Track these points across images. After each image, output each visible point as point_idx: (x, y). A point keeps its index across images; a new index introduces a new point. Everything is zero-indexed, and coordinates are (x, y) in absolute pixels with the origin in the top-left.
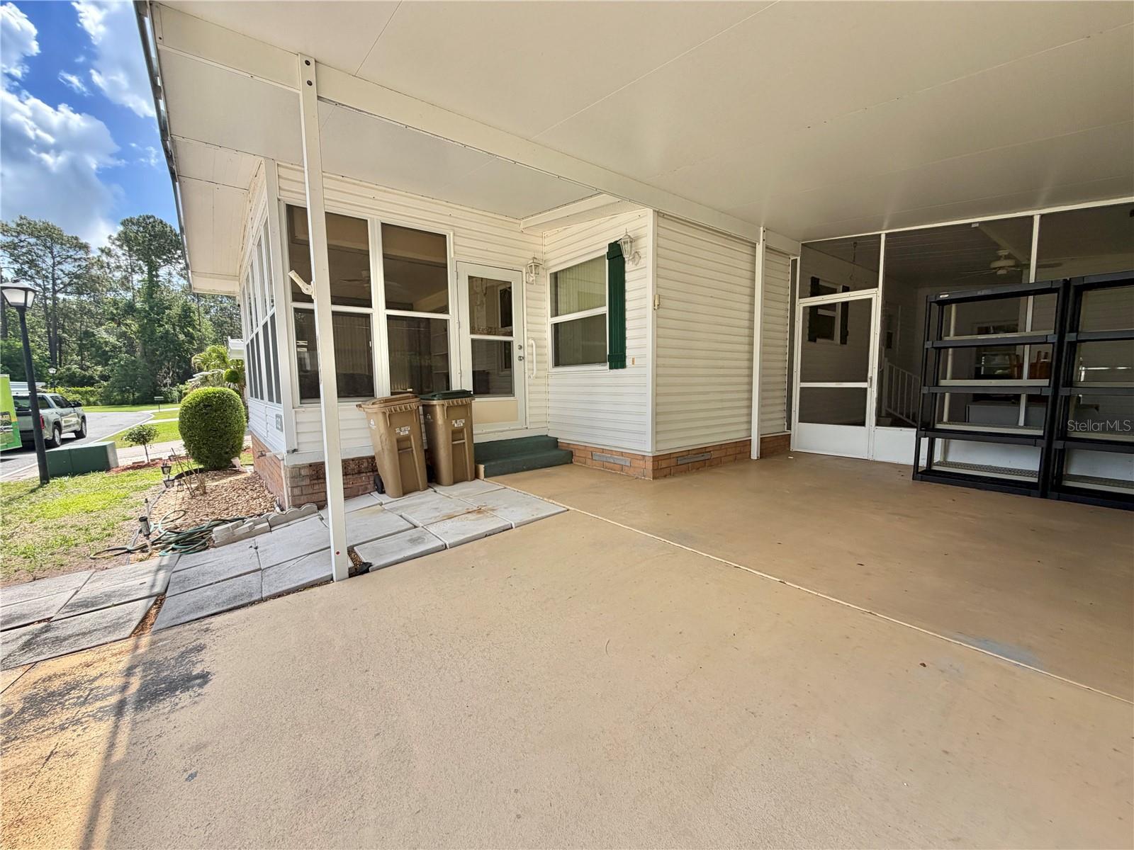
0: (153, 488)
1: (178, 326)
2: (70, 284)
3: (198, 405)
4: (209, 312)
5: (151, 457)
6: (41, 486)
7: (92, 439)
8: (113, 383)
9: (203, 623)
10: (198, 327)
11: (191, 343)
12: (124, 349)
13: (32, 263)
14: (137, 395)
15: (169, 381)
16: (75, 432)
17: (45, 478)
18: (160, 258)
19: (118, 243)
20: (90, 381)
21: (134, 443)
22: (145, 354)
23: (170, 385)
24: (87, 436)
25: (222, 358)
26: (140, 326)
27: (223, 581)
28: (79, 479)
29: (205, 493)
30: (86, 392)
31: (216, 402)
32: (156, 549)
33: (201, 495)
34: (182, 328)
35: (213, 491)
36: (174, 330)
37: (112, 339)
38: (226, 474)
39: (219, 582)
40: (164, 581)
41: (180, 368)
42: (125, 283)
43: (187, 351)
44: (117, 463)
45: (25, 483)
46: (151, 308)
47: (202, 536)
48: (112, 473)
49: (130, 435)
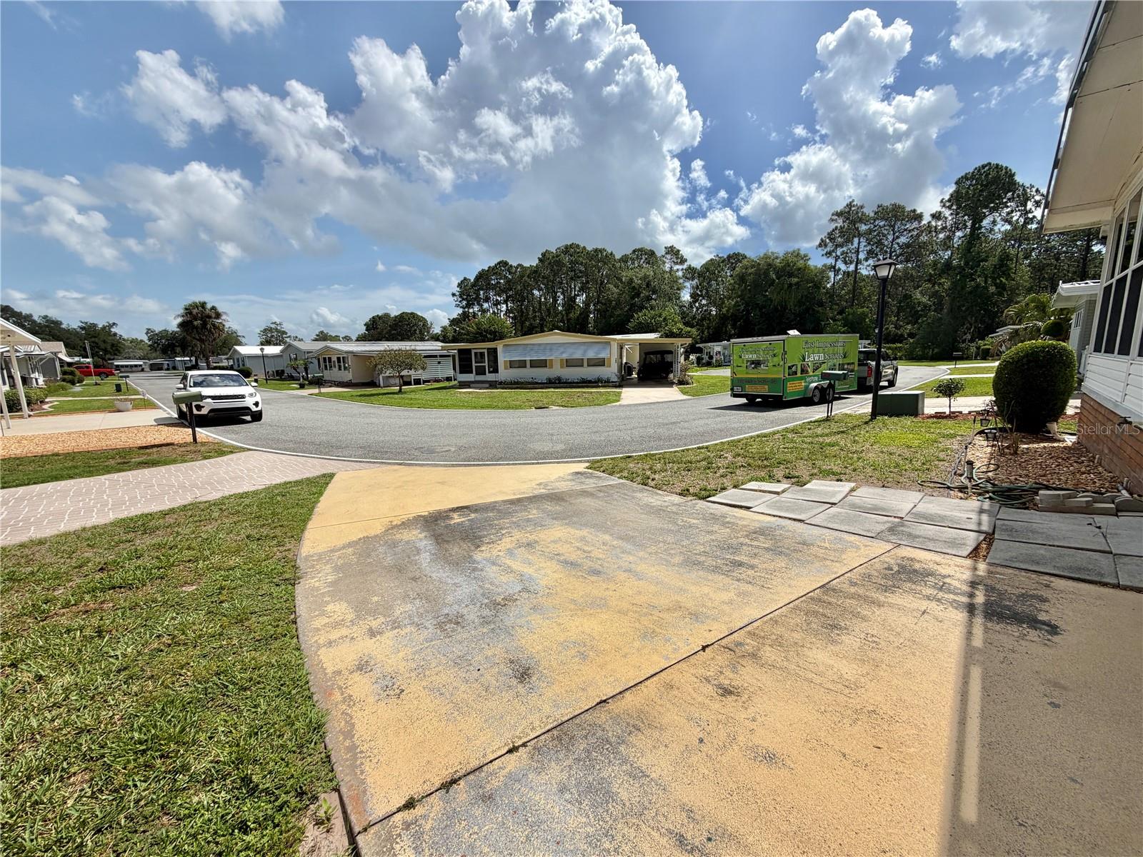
0: (958, 438)
1: (990, 277)
2: (901, 254)
3: (1020, 360)
4: (1031, 255)
5: (953, 410)
6: (871, 420)
7: (900, 389)
8: (918, 340)
9: (1041, 578)
10: (1013, 275)
11: (1000, 294)
12: (933, 307)
13: (879, 243)
14: (936, 350)
15: (968, 336)
16: (888, 381)
17: (875, 414)
18: (986, 207)
19: (948, 204)
20: (899, 339)
21: (941, 395)
22: (951, 310)
23: (969, 341)
24: (897, 385)
25: (1042, 308)
26: (953, 283)
27: (1058, 546)
28: (895, 419)
29: (1017, 454)
30: (896, 348)
31: (1044, 357)
32: (974, 493)
33: (1011, 454)
34: (994, 279)
35: (1023, 453)
36: (986, 282)
37: (924, 300)
38: (1037, 438)
39: (1054, 546)
40: (990, 524)
41: (982, 322)
42: (946, 244)
43: (995, 304)
44: (923, 411)
45: (861, 416)
46: (967, 264)
47: (1021, 495)
48: (919, 419)
49: (939, 387)
